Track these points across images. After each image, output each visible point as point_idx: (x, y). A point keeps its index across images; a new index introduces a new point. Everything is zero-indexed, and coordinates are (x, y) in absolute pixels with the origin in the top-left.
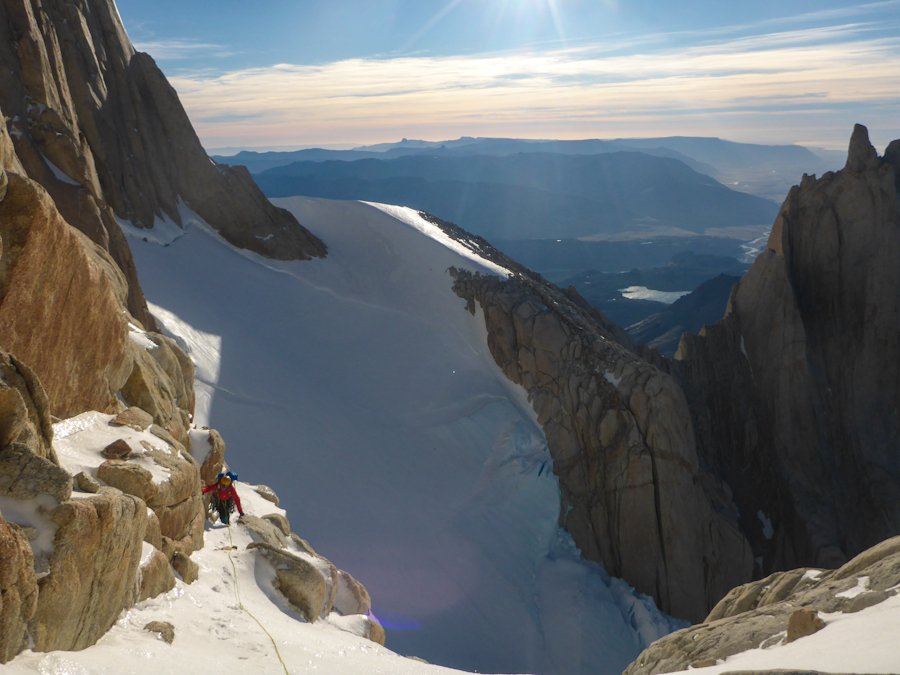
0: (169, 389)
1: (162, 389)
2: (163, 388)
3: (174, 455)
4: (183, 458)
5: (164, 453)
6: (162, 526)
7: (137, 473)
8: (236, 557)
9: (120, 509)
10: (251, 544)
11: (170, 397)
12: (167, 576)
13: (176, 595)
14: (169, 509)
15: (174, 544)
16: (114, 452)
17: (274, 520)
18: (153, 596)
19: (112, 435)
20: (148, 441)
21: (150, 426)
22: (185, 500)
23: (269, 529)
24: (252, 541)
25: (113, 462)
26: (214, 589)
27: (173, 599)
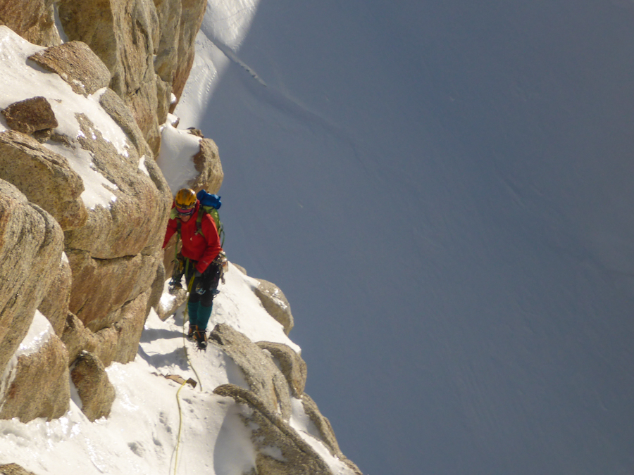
0: (149, 30)
1: (137, 24)
2: (139, 24)
3: (132, 162)
4: (147, 173)
5: (115, 152)
6: (75, 290)
7: (58, 173)
8: (189, 401)
9: (17, 228)
10: (224, 386)
11: (147, 47)
12: (57, 390)
13: (65, 431)
14: (94, 263)
15: (85, 335)
16: (25, 119)
17: (279, 356)
18: (24, 418)
19: (28, 85)
20: (92, 119)
21: (102, 91)
22: (129, 257)
23: (266, 370)
24: (226, 382)
25: (19, 137)
26: (133, 447)
27: (57, 438)
